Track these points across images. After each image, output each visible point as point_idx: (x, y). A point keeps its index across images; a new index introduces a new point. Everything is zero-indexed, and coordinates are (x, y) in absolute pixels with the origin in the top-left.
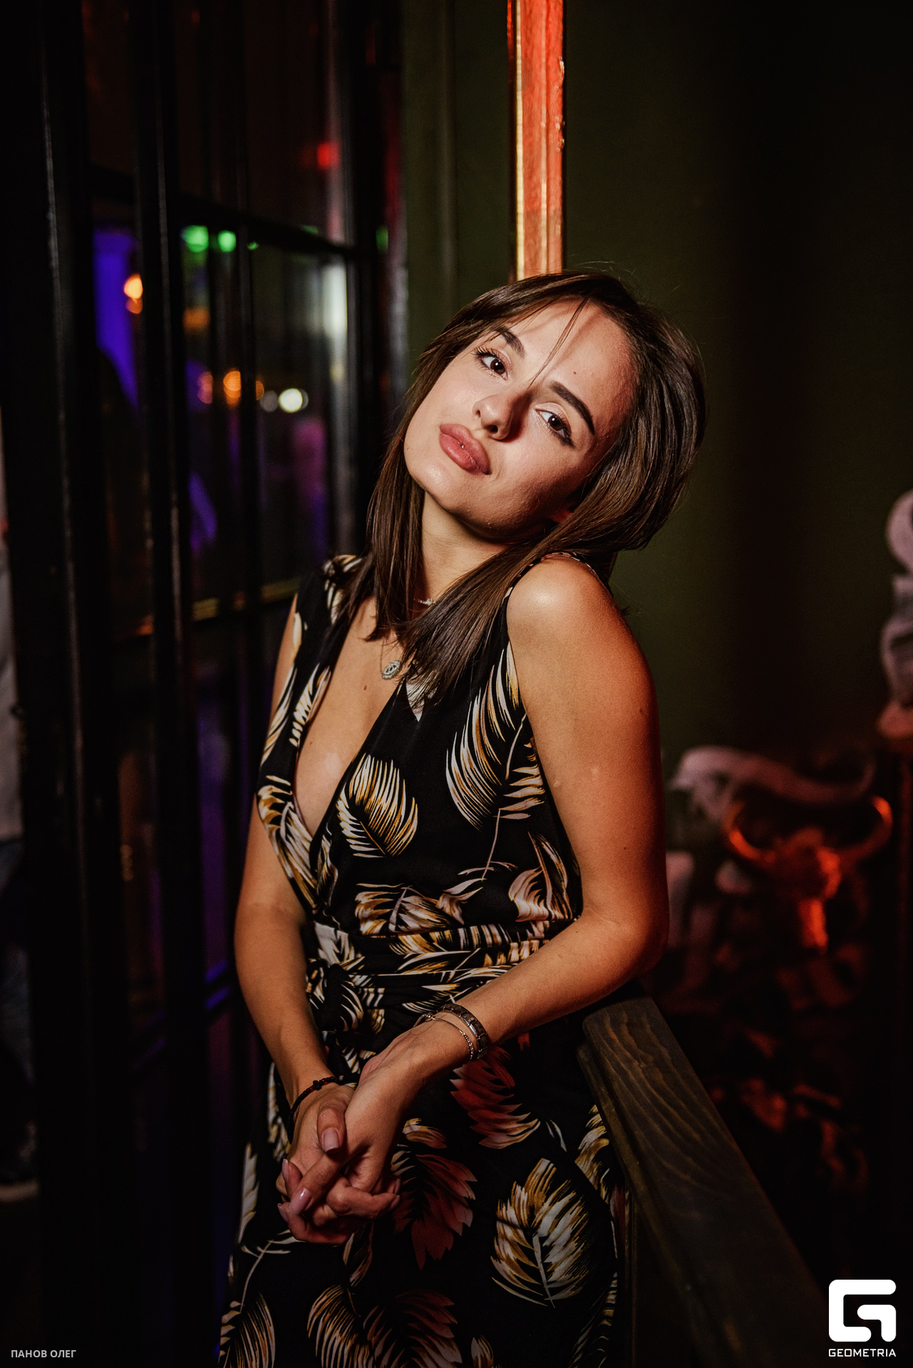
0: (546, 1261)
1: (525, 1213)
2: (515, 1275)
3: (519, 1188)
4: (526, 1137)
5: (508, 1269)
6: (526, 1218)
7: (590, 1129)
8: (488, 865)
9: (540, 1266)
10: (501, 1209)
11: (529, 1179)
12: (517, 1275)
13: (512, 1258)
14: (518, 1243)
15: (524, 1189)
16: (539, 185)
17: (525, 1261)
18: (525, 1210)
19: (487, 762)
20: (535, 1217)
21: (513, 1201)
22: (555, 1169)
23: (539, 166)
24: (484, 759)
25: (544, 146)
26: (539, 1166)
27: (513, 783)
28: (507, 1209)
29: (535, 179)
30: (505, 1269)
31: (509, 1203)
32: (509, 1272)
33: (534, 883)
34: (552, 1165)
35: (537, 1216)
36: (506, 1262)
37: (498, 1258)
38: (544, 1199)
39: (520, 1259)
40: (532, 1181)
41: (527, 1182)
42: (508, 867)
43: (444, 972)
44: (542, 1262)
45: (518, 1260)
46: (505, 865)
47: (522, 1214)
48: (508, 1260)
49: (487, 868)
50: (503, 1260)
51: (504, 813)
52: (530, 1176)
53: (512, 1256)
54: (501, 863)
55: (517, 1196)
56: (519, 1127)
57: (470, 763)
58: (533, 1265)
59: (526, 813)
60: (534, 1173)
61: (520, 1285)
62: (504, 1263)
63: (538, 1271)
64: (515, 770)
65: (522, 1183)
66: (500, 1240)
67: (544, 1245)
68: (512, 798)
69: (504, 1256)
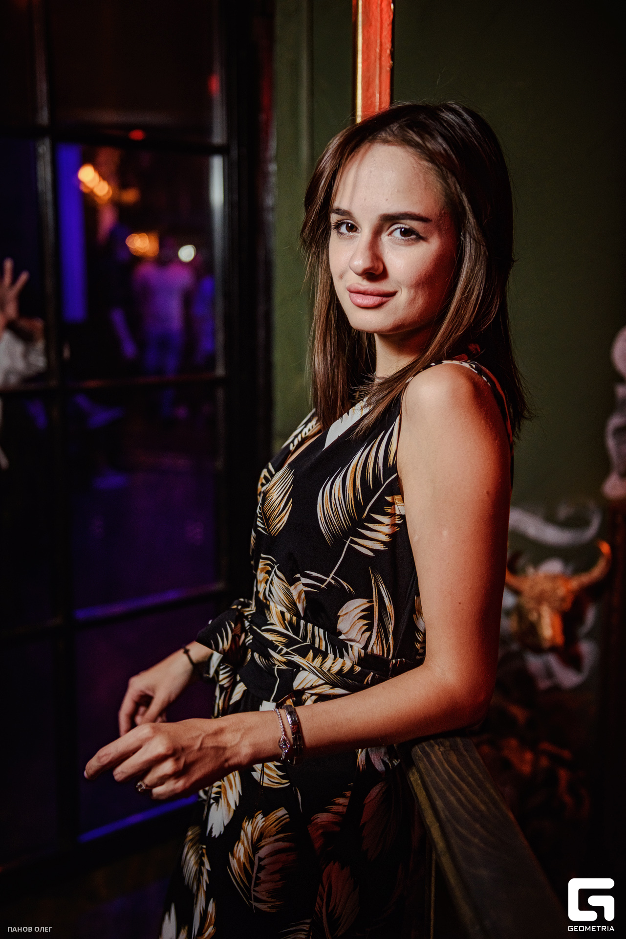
0: (259, 875)
1: (257, 834)
2: (238, 872)
3: (260, 816)
4: (278, 787)
5: (236, 866)
6: (256, 837)
7: (328, 811)
8: (331, 577)
9: (254, 875)
10: (246, 822)
11: (271, 814)
12: (240, 873)
13: (242, 860)
14: (248, 852)
15: (264, 819)
16: (374, 94)
17: (248, 866)
18: (258, 832)
19: (353, 499)
20: (261, 841)
21: (253, 822)
22: (288, 820)
23: (374, 80)
24: (351, 495)
25: (378, 66)
26: (279, 811)
27: (367, 523)
28: (248, 825)
29: (371, 90)
30: (234, 863)
31: (251, 821)
32: (236, 868)
33: (365, 613)
34: (288, 816)
35: (263, 841)
36: (237, 861)
37: (233, 855)
38: (274, 833)
39: (246, 863)
40: (272, 817)
41: (269, 816)
42: (346, 587)
43: (281, 647)
44: (256, 874)
45: (244, 863)
46: (345, 584)
47: (255, 833)
48: (239, 860)
49: (329, 579)
50: (236, 858)
51: (352, 542)
52: (272, 813)
53: (242, 859)
54: (342, 581)
55: (257, 820)
56: (277, 778)
57: (339, 493)
58: (251, 872)
59: (371, 551)
60: (275, 813)
61: (239, 880)
62: (235, 861)
63: (251, 878)
64: (372, 515)
65: (265, 815)
66: (240, 844)
67: (260, 863)
68: (362, 534)
69: (237, 856)
